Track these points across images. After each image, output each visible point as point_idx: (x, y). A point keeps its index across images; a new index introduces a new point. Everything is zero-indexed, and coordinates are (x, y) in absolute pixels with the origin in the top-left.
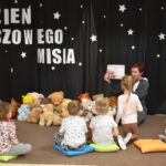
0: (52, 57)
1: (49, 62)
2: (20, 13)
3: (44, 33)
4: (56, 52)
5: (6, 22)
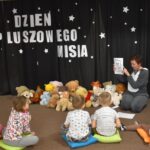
0: (69, 52)
1: (67, 56)
2: (42, 17)
3: (62, 33)
4: (72, 48)
5: (32, 25)
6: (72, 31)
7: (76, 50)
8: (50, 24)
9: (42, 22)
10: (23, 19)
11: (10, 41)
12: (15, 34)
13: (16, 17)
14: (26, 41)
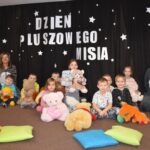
0: (88, 54)
1: (85, 59)
2: (63, 20)
3: (81, 35)
4: (91, 50)
5: (52, 27)
6: (92, 33)
7: (96, 52)
8: (69, 26)
9: (62, 24)
10: (43, 21)
11: (30, 43)
12: (35, 35)
13: (37, 19)
14: (45, 43)
